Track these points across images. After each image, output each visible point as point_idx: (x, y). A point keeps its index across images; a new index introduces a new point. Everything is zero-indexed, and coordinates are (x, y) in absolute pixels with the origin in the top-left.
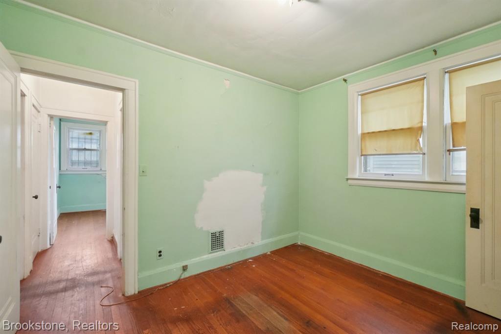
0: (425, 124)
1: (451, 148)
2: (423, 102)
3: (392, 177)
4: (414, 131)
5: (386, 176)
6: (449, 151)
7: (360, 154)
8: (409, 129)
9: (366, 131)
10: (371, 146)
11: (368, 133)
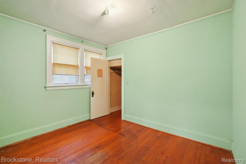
0: (79, 65)
1: (85, 74)
2: (78, 57)
3: (68, 84)
4: (76, 67)
5: (66, 84)
6: (85, 75)
7: (52, 74)
8: (74, 65)
9: (56, 62)
10: (58, 70)
11: (57, 64)
